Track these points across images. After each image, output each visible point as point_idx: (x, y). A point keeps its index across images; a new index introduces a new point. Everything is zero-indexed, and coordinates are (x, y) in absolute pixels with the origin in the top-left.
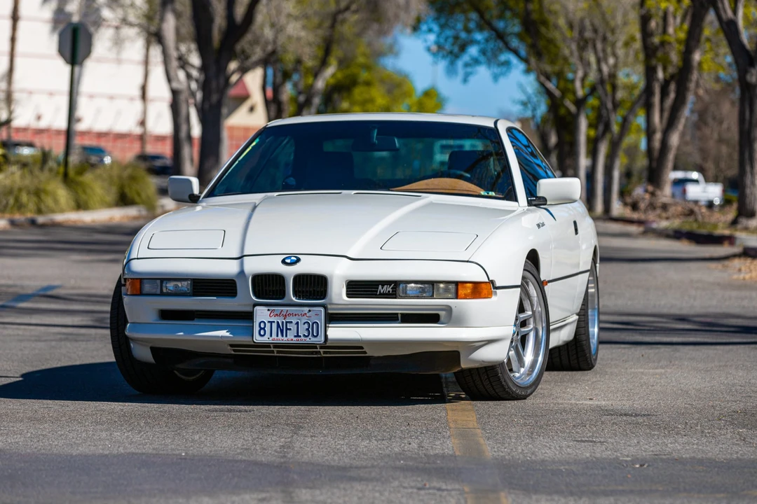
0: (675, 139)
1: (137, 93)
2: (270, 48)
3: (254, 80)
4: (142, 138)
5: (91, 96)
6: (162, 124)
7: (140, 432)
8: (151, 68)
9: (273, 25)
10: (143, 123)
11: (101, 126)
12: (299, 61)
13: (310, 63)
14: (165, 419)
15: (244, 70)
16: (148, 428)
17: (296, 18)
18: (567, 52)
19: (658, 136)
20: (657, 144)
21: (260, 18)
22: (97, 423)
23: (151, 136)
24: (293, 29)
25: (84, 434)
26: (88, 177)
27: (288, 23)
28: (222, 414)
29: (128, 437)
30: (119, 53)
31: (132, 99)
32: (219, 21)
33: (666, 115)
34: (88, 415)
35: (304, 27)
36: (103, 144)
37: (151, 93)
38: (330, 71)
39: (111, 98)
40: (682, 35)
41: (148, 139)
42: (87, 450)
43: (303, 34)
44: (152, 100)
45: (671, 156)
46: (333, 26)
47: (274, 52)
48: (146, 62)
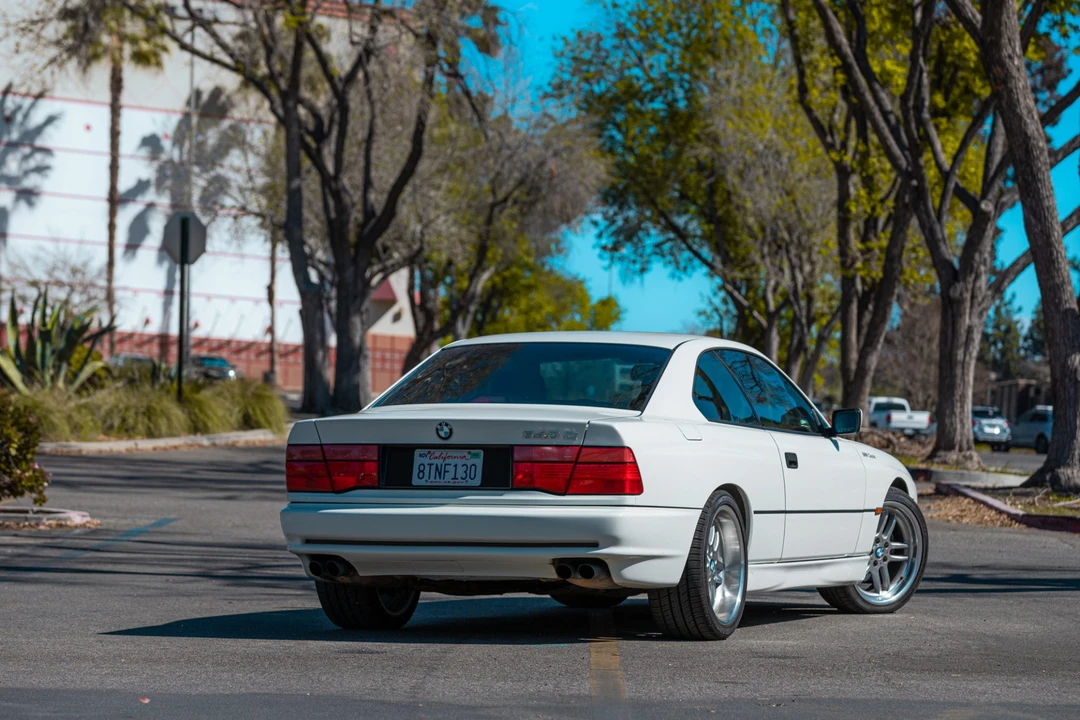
0: (873, 361)
1: (264, 294)
2: (416, 247)
3: (399, 281)
4: (271, 349)
5: (209, 298)
6: (291, 332)
7: (264, 672)
8: (278, 264)
9: (420, 219)
10: (271, 330)
11: (222, 332)
12: (450, 263)
13: (462, 264)
14: (290, 660)
15: (387, 272)
16: (272, 670)
17: (448, 212)
18: (757, 258)
19: (854, 356)
20: (853, 366)
21: (404, 210)
22: (218, 664)
23: (279, 345)
24: (443, 223)
25: (204, 675)
26: (206, 394)
27: (438, 217)
28: (352, 656)
29: (250, 678)
30: (239, 246)
31: (257, 302)
32: (356, 215)
33: (865, 331)
34: (208, 655)
35: (455, 222)
36: (224, 354)
37: (278, 296)
38: (486, 276)
39: (233, 299)
40: (885, 243)
41: (276, 348)
42: (207, 691)
43: (454, 229)
44: (281, 304)
45: (868, 380)
46: (489, 221)
47: (421, 250)
48: (273, 259)
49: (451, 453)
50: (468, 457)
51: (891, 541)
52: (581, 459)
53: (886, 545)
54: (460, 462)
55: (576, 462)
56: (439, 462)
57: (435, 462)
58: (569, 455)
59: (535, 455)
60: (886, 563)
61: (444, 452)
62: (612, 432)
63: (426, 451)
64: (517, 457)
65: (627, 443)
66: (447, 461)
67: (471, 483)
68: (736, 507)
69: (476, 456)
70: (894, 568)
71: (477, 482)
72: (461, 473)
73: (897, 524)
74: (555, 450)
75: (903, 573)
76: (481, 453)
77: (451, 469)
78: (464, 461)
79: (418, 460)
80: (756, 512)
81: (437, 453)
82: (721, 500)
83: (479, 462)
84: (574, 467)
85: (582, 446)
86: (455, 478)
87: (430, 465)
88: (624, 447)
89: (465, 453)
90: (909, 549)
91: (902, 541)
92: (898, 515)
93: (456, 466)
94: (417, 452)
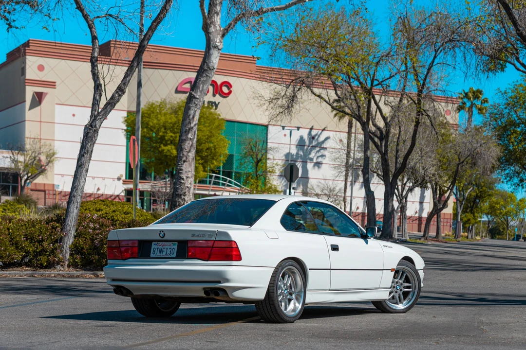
49: (166, 243)
50: (172, 245)
51: (404, 282)
52: (215, 246)
53: (401, 284)
54: (169, 247)
55: (212, 247)
56: (161, 247)
57: (159, 247)
58: (210, 244)
59: (196, 244)
60: (402, 292)
61: (163, 243)
62: (227, 234)
63: (156, 243)
64: (189, 245)
65: (233, 239)
66: (164, 247)
67: (172, 256)
68: (298, 266)
69: (174, 244)
70: (406, 294)
71: (174, 255)
72: (169, 252)
73: (406, 276)
74: (204, 242)
75: (410, 296)
76: (177, 243)
77: (165, 250)
78: (170, 247)
79: (153, 246)
80: (310, 269)
81: (160, 243)
82: (288, 264)
83: (176, 247)
84: (212, 249)
85: (215, 240)
86: (166, 254)
87: (158, 248)
88: (232, 241)
89: (170, 243)
90: (412, 286)
91: (409, 283)
92: (406, 272)
93: (167, 249)
94: (153, 243)
